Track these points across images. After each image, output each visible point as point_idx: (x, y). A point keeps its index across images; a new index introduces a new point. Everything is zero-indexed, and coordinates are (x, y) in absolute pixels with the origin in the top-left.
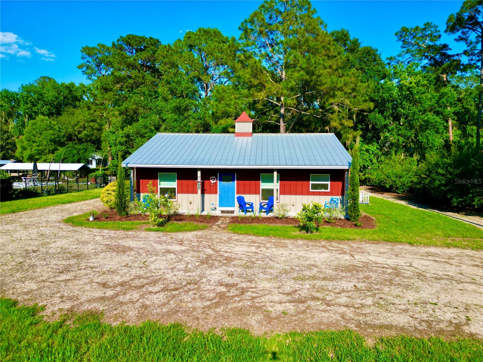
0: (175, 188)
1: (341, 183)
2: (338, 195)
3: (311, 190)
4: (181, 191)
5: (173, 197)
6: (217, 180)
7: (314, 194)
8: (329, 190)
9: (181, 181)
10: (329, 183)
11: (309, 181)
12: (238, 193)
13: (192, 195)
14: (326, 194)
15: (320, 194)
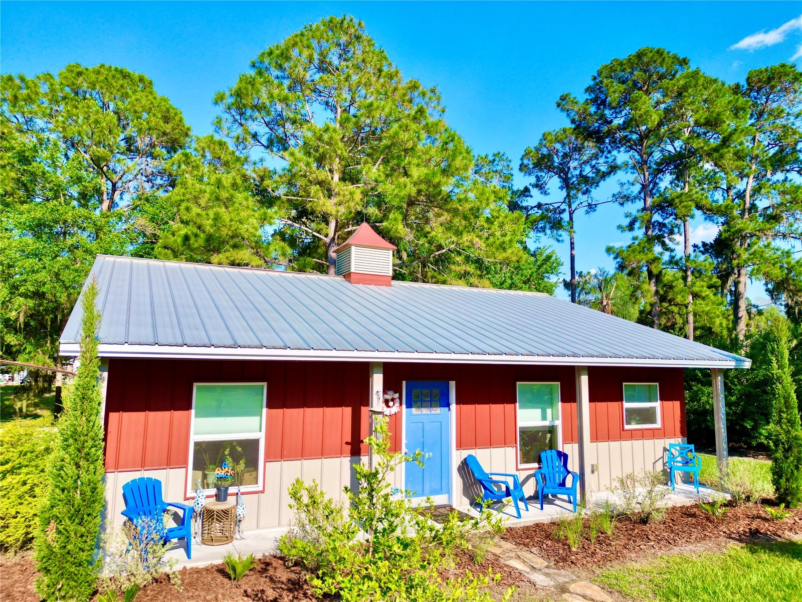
0: (256, 442)
1: (677, 404)
2: (675, 436)
3: (627, 427)
4: (278, 453)
5: (247, 476)
6: (401, 404)
7: (633, 435)
8: (658, 425)
9: (279, 412)
10: (657, 405)
11: (622, 400)
12: (460, 446)
13: (318, 462)
14: (654, 434)
15: (643, 435)
